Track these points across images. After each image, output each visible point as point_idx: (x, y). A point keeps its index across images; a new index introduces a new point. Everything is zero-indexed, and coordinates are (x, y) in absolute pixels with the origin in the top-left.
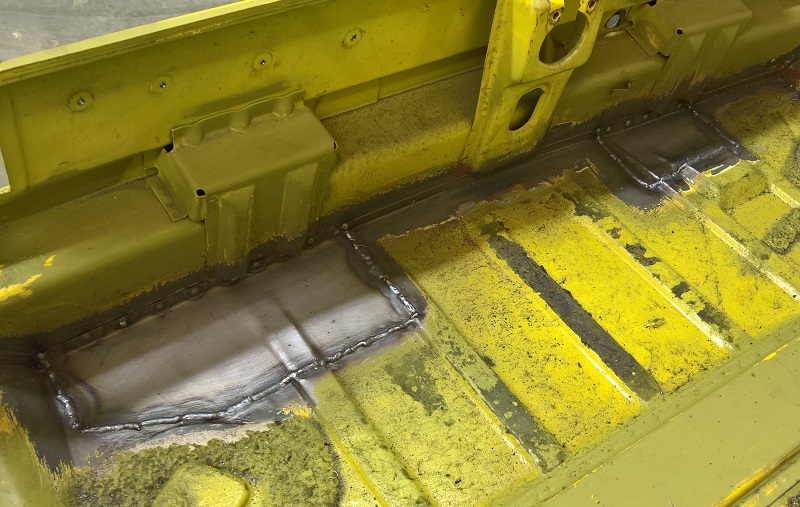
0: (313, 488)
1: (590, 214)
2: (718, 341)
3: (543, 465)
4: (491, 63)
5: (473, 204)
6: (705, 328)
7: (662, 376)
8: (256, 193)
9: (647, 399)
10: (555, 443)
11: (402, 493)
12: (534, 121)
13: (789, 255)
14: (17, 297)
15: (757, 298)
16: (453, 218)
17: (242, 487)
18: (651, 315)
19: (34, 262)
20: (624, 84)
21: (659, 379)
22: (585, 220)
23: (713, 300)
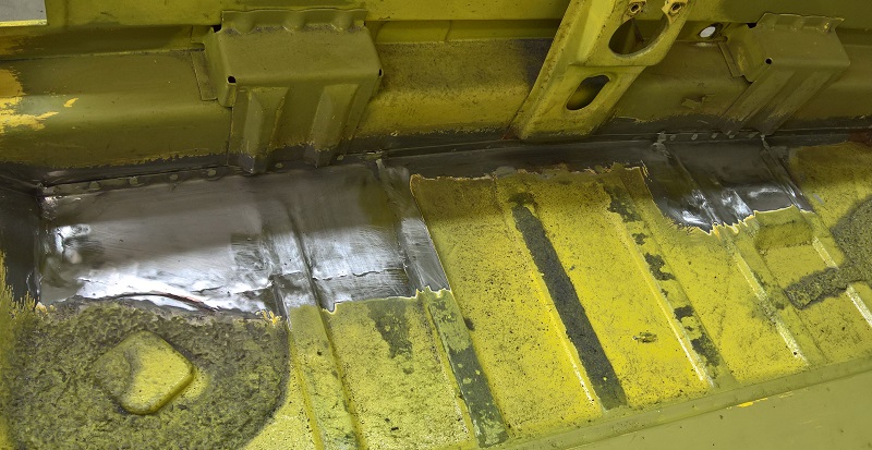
0: (253, 391)
1: (623, 213)
2: (701, 374)
3: (482, 438)
4: (562, 37)
5: (512, 169)
6: (692, 357)
7: (631, 391)
8: (288, 96)
9: (608, 408)
10: (502, 421)
11: (336, 423)
12: (594, 106)
13: (806, 311)
14: (28, 127)
15: (757, 344)
16: (487, 177)
17: (187, 370)
18: (645, 328)
19: (55, 99)
20: (699, 98)
21: (627, 392)
22: (616, 217)
23: (712, 333)
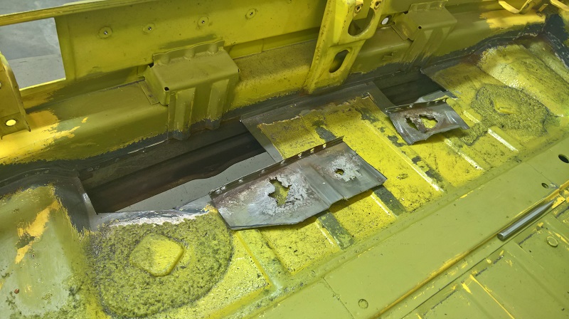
0: (218, 250)
1: (369, 119)
2: (436, 187)
3: (341, 245)
4: (322, 33)
5: (308, 111)
6: (429, 180)
7: (406, 204)
8: (196, 92)
9: (398, 215)
10: (348, 234)
11: (265, 255)
12: (342, 68)
13: (473, 146)
14: (66, 137)
15: (456, 167)
16: (297, 117)
17: (180, 247)
18: (401, 172)
19: (76, 120)
20: (390, 54)
21: (404, 205)
22: (367, 123)
23: (434, 167)
